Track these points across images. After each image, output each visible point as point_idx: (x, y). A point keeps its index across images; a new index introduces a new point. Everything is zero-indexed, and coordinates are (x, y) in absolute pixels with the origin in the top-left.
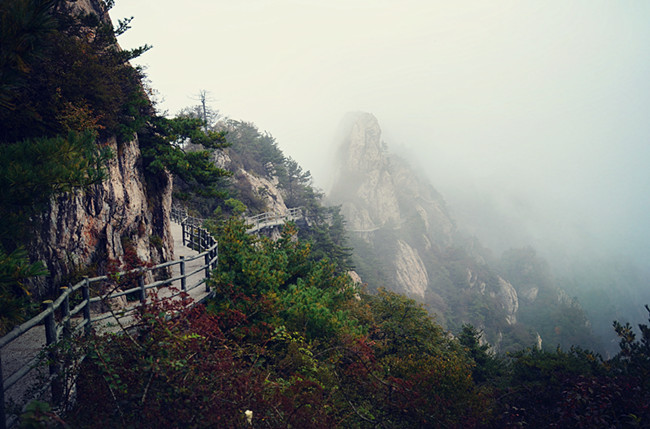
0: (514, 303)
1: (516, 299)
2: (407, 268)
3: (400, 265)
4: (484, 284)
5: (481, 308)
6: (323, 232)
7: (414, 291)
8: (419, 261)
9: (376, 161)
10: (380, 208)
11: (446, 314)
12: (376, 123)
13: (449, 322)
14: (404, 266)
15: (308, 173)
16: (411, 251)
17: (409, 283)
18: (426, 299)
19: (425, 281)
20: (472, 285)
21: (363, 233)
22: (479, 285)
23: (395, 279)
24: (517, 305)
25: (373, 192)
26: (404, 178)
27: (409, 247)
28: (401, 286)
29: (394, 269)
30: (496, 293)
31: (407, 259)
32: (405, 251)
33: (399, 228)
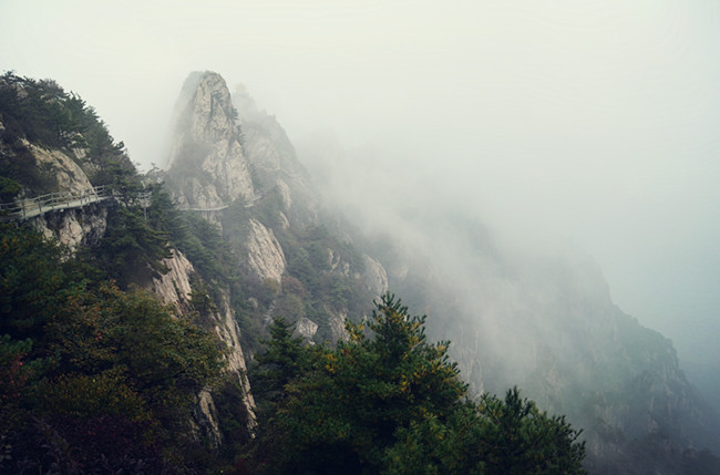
0: (383, 283)
1: (385, 279)
2: (261, 250)
3: (253, 246)
4: (348, 265)
5: (343, 292)
6: (131, 214)
7: (269, 276)
8: (274, 242)
9: (224, 130)
10: (230, 184)
11: (305, 299)
12: (224, 85)
13: (307, 307)
14: (257, 248)
15: (122, 144)
16: (265, 231)
17: (263, 267)
18: (283, 283)
19: (282, 264)
20: (334, 266)
21: (209, 213)
22: (342, 266)
23: (247, 263)
24: (387, 286)
25: (220, 165)
26: (264, 148)
27: (263, 227)
28: (254, 271)
29: (245, 252)
30: (361, 274)
31: (260, 240)
32: (258, 232)
33: (251, 205)
